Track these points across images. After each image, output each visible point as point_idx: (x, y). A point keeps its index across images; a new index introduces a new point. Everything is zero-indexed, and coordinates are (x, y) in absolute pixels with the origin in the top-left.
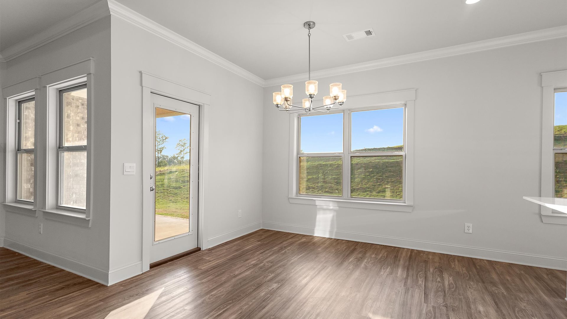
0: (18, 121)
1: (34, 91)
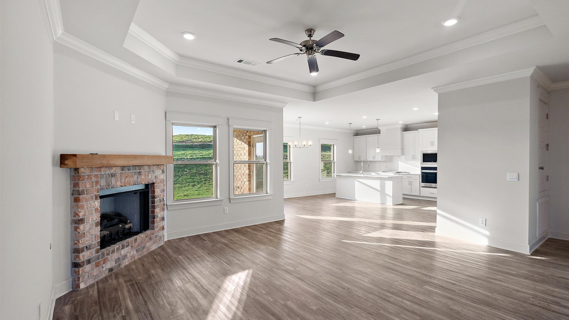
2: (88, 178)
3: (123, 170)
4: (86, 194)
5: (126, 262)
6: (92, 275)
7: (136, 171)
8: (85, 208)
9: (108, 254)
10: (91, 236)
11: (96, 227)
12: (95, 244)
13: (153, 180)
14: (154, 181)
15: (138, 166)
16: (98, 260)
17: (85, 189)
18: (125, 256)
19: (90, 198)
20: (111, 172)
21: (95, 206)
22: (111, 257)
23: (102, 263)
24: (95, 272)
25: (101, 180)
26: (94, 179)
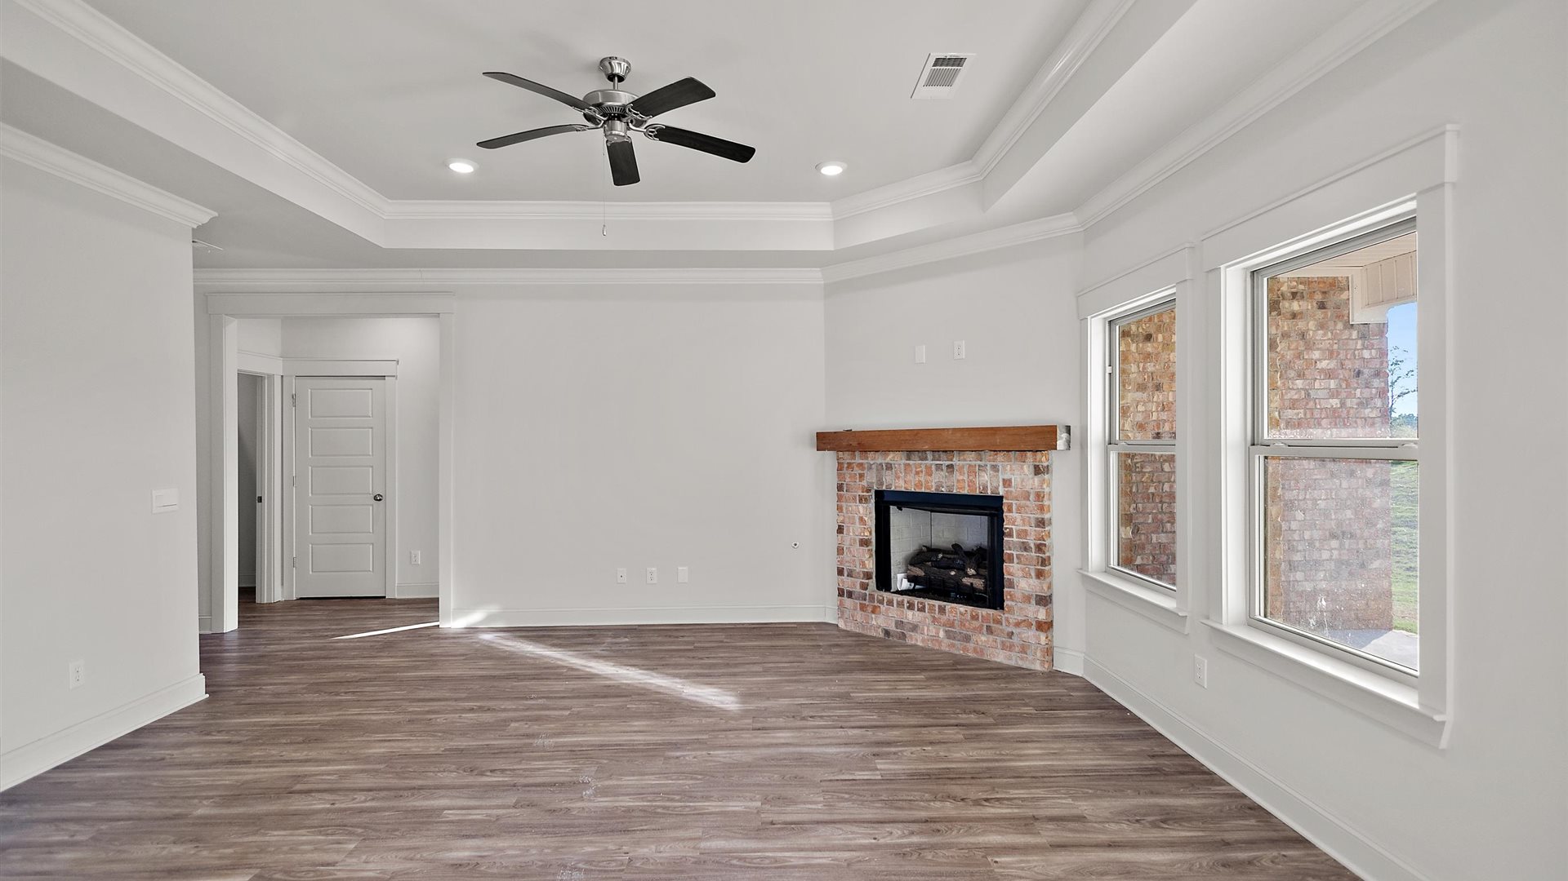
0: (1109, 369)
1: (1174, 286)
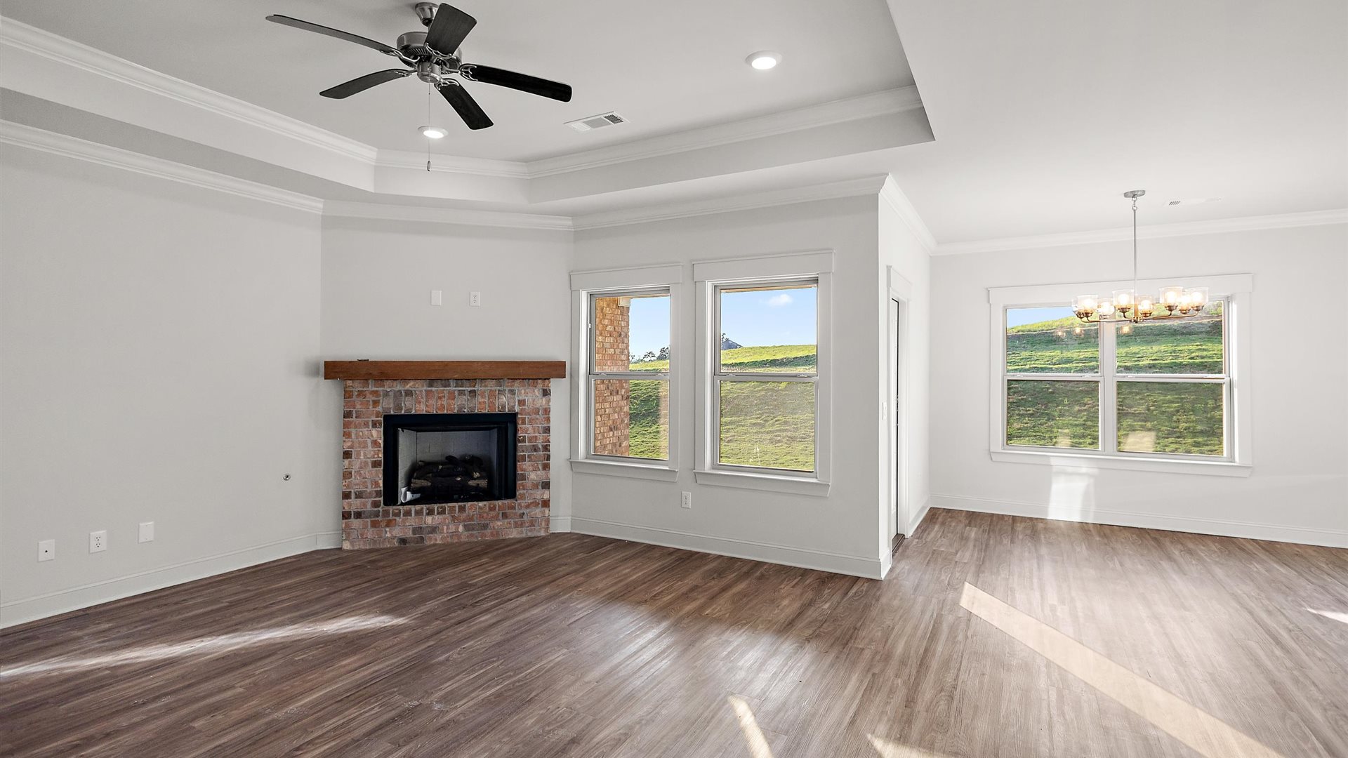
2: (358, 395)
3: (431, 386)
4: (356, 417)
5: (438, 539)
6: (365, 537)
7: (464, 389)
8: (353, 436)
9: (398, 515)
10: (364, 480)
11: (372, 467)
12: (370, 493)
13: (513, 407)
14: (517, 409)
15: (469, 380)
16: (377, 519)
17: (354, 410)
18: (434, 530)
19: (363, 424)
20: (406, 388)
21: (372, 436)
22: (404, 521)
23: (383, 524)
24: (370, 533)
25: (383, 400)
26: (371, 398)
